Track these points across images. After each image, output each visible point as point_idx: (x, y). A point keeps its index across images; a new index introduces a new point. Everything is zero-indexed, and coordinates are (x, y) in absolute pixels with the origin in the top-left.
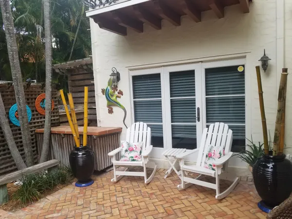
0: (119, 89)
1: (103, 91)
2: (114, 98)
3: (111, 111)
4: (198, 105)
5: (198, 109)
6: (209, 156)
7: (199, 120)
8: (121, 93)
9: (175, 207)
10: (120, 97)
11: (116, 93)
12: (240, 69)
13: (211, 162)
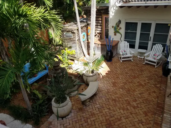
0: (120, 27)
1: (113, 27)
2: (117, 30)
3: (115, 35)
4: (150, 36)
5: (151, 37)
6: (154, 55)
7: (150, 41)
8: (120, 28)
9: (143, 69)
10: (120, 30)
11: (119, 28)
12: (169, 25)
13: (155, 57)
